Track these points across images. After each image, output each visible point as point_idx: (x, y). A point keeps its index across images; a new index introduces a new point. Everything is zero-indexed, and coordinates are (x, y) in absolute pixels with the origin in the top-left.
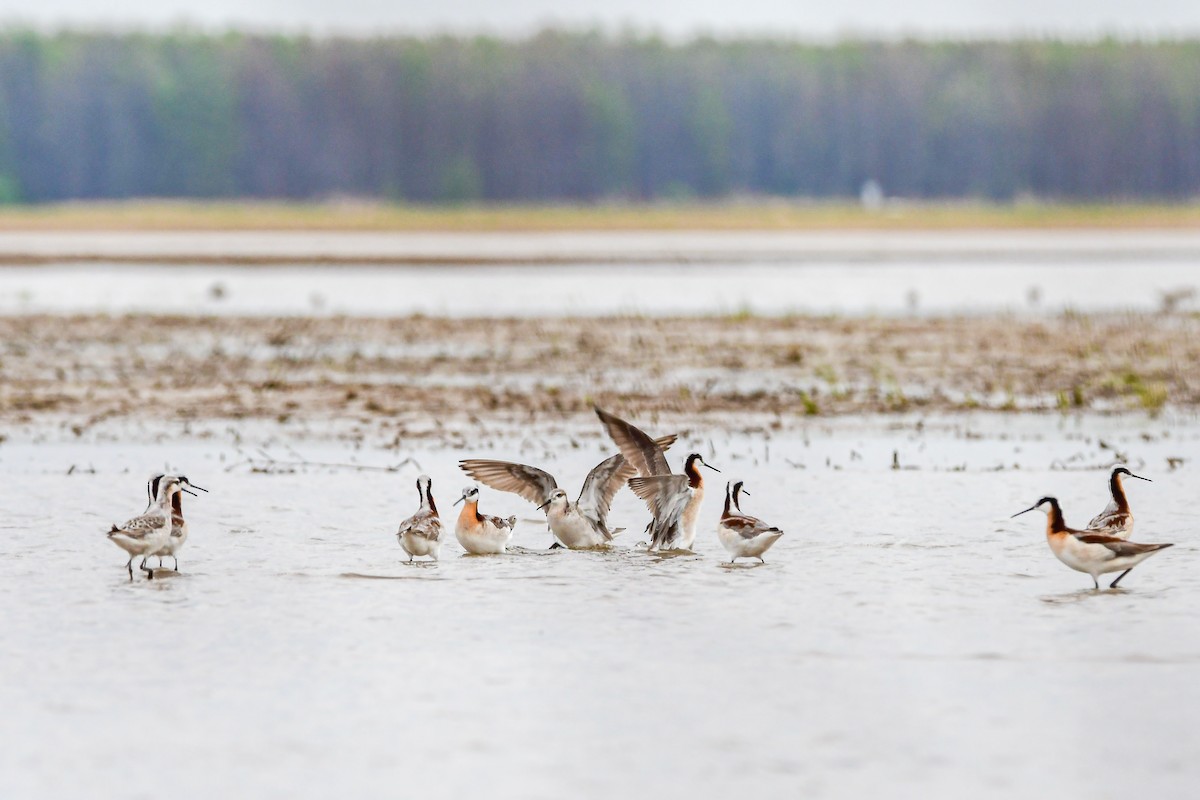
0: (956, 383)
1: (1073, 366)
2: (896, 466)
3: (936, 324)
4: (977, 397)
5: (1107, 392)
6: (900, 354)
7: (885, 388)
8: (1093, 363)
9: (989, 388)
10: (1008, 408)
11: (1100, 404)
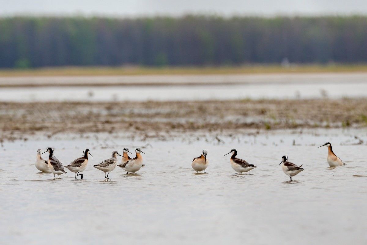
0: (312, 119)
1: (346, 114)
2: (294, 144)
3: (306, 101)
4: (318, 123)
5: (357, 121)
6: (295, 111)
7: (291, 121)
8: (352, 113)
9: (321, 121)
10: (327, 127)
11: (355, 125)
